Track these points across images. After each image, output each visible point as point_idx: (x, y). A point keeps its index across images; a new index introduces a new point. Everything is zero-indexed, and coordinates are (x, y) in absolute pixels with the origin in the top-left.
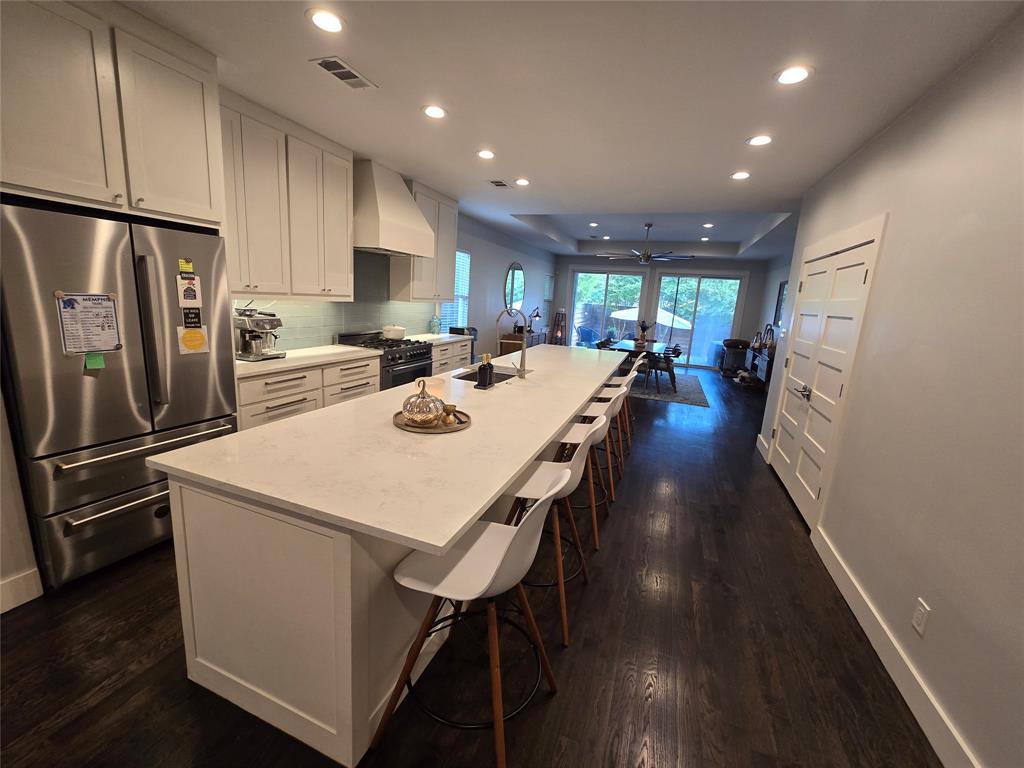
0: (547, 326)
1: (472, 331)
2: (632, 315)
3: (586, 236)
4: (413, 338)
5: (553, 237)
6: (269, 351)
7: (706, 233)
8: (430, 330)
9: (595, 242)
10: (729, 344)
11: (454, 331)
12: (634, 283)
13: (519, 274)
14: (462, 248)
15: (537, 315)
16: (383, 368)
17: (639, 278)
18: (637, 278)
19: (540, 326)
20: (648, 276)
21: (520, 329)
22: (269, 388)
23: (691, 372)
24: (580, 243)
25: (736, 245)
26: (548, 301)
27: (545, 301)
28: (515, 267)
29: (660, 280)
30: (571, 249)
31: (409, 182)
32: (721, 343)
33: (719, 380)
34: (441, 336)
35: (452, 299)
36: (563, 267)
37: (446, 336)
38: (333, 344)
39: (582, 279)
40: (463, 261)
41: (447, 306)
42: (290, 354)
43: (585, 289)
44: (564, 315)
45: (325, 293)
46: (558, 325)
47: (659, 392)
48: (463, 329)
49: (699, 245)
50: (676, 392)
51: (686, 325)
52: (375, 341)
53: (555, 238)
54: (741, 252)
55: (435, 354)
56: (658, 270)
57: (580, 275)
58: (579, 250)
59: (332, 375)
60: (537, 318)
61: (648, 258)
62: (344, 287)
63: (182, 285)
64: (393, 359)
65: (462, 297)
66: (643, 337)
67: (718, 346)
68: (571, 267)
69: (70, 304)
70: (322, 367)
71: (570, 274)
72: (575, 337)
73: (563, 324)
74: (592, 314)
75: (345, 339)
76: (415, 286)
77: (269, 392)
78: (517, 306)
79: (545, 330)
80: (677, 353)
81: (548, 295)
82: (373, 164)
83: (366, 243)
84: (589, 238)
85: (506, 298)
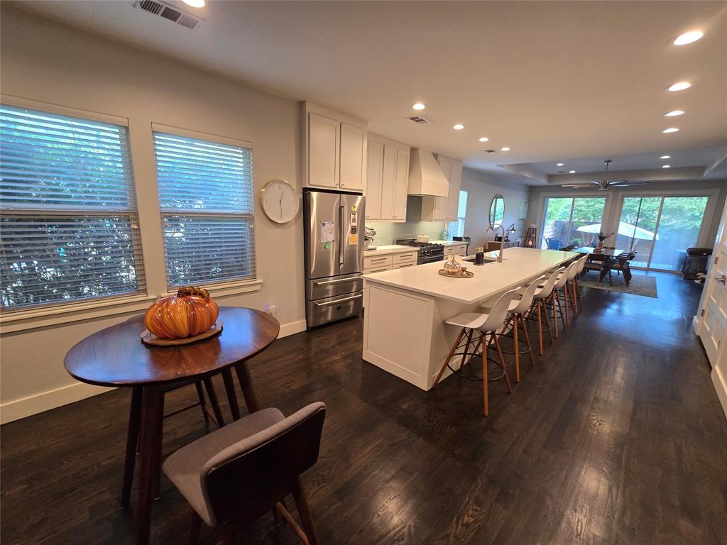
0: (521, 237)
1: (467, 239)
2: (596, 229)
3: (555, 172)
4: (434, 243)
5: (527, 175)
6: (369, 247)
7: (666, 162)
8: (441, 238)
9: (563, 175)
10: (692, 252)
11: (455, 239)
12: (599, 204)
13: (500, 202)
14: (463, 188)
15: (513, 229)
16: (419, 257)
17: (603, 200)
18: (600, 199)
19: (515, 236)
20: (610, 199)
21: (500, 239)
22: (374, 262)
23: (651, 274)
24: (550, 177)
25: (702, 169)
26: (524, 220)
27: (520, 219)
28: (497, 197)
29: (623, 200)
30: (543, 181)
31: (436, 156)
32: (685, 251)
33: (680, 281)
34: (447, 242)
35: (456, 220)
36: (535, 194)
37: (450, 242)
38: (393, 244)
39: (553, 202)
40: (463, 195)
41: (452, 224)
42: (379, 248)
43: (556, 210)
44: (535, 230)
45: (394, 218)
46: (530, 237)
47: (611, 286)
48: (462, 238)
49: (661, 171)
50: (628, 286)
51: (649, 235)
52: (413, 243)
53: (528, 176)
54: (706, 174)
55: (445, 251)
56: (621, 193)
57: (551, 199)
58: (549, 182)
59: (397, 258)
60: (513, 232)
61: (607, 186)
62: (402, 215)
63: (352, 216)
64: (424, 253)
65: (461, 218)
66: (601, 245)
67: (681, 253)
68: (542, 194)
69: (324, 225)
70: (392, 254)
71: (541, 199)
72: (544, 245)
73: (534, 235)
74: (562, 228)
75: (399, 242)
76: (437, 213)
77: (373, 264)
78: (498, 223)
79: (520, 240)
80: (631, 257)
81: (523, 215)
82: (420, 152)
83: (414, 192)
84: (558, 173)
85: (490, 218)
